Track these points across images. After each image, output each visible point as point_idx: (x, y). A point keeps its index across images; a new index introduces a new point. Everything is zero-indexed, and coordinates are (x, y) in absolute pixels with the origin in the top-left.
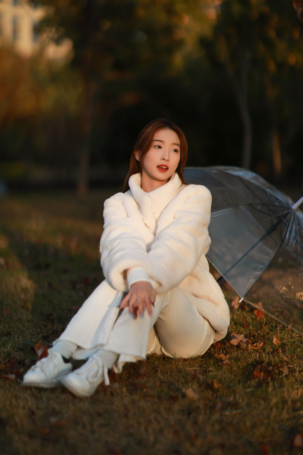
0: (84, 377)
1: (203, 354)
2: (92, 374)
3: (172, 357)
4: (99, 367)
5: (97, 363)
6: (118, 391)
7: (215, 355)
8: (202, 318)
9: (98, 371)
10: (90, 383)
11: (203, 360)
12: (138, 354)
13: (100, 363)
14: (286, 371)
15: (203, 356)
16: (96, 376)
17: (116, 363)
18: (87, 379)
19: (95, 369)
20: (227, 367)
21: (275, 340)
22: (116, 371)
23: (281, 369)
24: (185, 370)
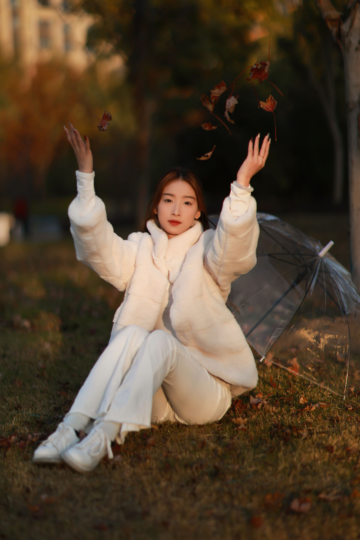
0: (85, 451)
1: (220, 419)
2: (93, 448)
3: (187, 424)
4: (101, 440)
5: (99, 435)
6: (120, 463)
7: (233, 420)
9: (101, 444)
10: (92, 457)
11: (220, 426)
13: (103, 436)
14: (305, 434)
16: (97, 449)
18: (89, 454)
19: (98, 442)
20: (243, 432)
21: (302, 400)
23: (300, 432)
24: (198, 438)
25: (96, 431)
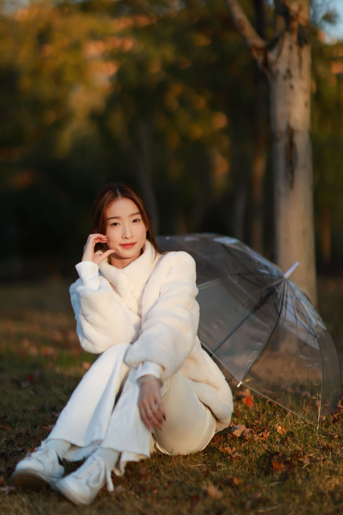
0: (83, 481)
1: (203, 449)
2: (93, 477)
3: (169, 454)
4: (101, 470)
5: (98, 464)
6: (124, 495)
7: (219, 449)
8: (203, 407)
9: (100, 474)
10: (91, 488)
11: (205, 455)
12: (141, 451)
13: (102, 465)
14: (307, 462)
15: (204, 451)
16: (97, 480)
17: (117, 464)
18: (87, 484)
19: (97, 472)
20: (238, 461)
21: (280, 429)
22: (117, 473)
23: (301, 459)
24: (189, 468)
25: (94, 459)
